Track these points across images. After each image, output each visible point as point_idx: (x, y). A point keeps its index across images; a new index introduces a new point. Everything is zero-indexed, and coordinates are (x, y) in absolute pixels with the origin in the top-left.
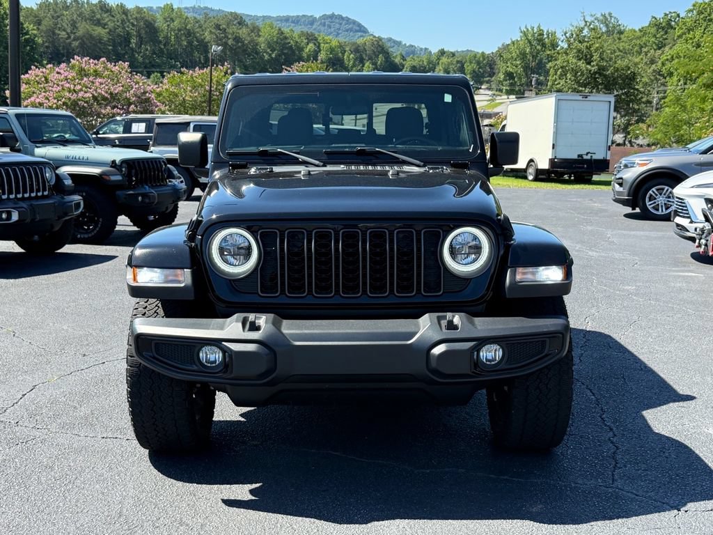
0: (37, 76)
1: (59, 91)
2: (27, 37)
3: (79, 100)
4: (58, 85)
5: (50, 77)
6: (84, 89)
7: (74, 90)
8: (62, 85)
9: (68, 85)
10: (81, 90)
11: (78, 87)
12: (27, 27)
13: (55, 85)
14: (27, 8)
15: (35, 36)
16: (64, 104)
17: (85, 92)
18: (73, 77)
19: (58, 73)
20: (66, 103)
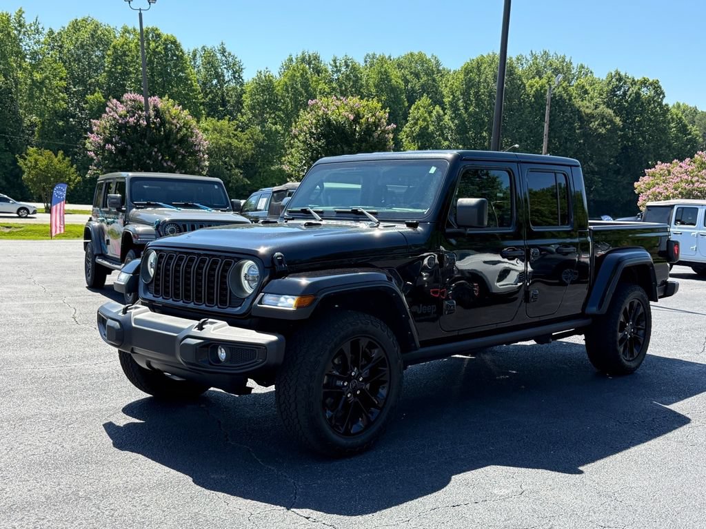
0: (661, 170)
1: (678, 183)
2: (690, 136)
3: (694, 190)
4: (677, 177)
5: (672, 171)
6: (700, 180)
7: (691, 181)
8: (681, 177)
9: (686, 177)
10: (698, 181)
11: (695, 179)
12: (691, 129)
13: (676, 177)
14: (702, 112)
15: (697, 135)
16: (680, 193)
17: (701, 183)
18: (692, 170)
19: (681, 167)
20: (682, 193)
